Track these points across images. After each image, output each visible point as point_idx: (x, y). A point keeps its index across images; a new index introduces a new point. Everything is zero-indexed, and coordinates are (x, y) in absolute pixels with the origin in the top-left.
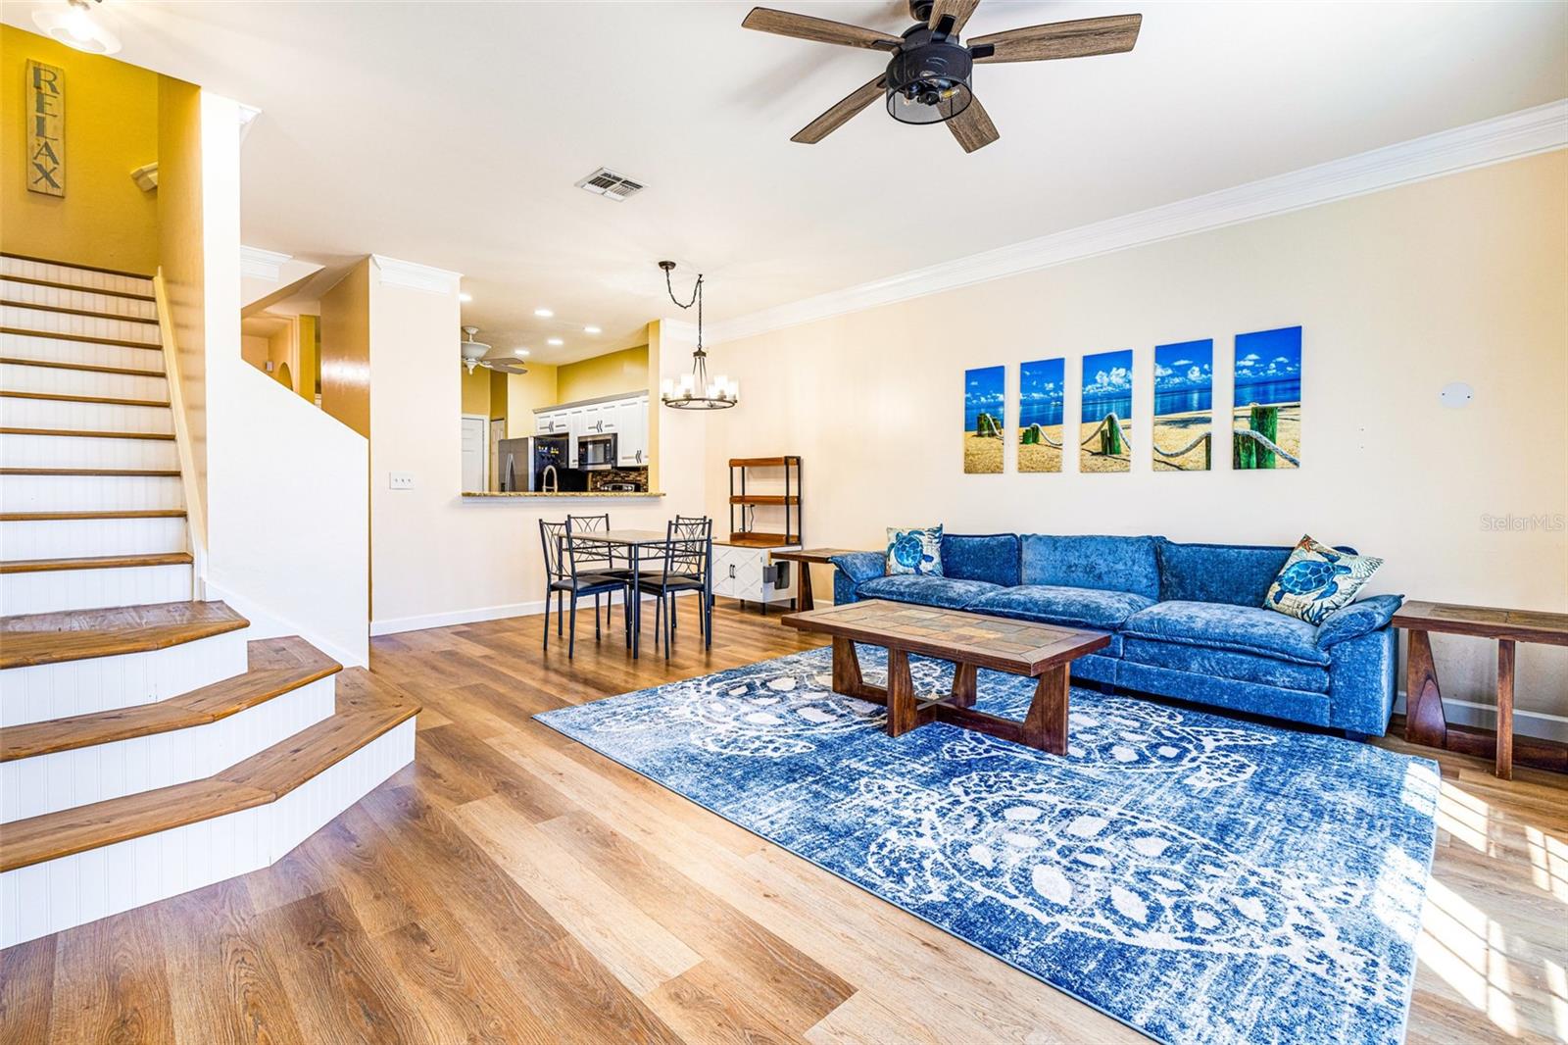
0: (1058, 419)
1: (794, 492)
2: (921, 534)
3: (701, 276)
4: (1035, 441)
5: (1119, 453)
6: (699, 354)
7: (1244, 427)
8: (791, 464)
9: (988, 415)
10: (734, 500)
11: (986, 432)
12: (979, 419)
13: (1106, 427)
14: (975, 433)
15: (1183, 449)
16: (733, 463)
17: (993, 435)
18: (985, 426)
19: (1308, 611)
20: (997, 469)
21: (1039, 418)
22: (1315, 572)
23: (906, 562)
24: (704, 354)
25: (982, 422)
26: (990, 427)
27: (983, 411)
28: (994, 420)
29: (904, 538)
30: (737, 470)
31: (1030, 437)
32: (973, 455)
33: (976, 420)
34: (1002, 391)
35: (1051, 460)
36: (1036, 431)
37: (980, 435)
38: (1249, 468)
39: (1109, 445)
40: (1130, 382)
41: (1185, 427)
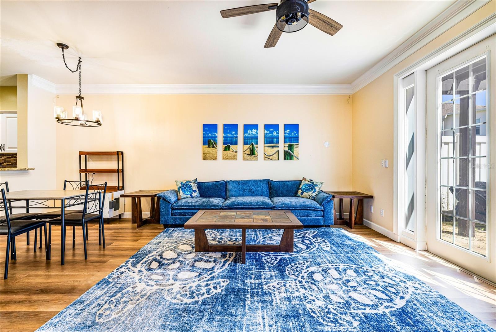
0: (236, 143)
1: (121, 167)
2: (190, 182)
3: (80, 58)
4: (229, 150)
5: (255, 155)
6: (80, 97)
7: (286, 149)
8: (119, 155)
9: (212, 140)
10: (81, 171)
11: (211, 146)
12: (208, 141)
13: (251, 147)
14: (207, 146)
15: (272, 154)
16: (81, 153)
17: (214, 147)
18: (211, 144)
19: (311, 196)
20: (215, 159)
21: (229, 143)
22: (310, 186)
23: (187, 193)
24: (83, 98)
25: (209, 142)
26: (212, 144)
27: (210, 139)
28: (214, 142)
29: (184, 184)
30: (83, 157)
31: (227, 148)
32: (206, 154)
33: (207, 142)
34: (217, 133)
35: (234, 156)
36: (229, 147)
37: (209, 147)
38: (288, 160)
39: (252, 152)
40: (258, 134)
41: (272, 148)
